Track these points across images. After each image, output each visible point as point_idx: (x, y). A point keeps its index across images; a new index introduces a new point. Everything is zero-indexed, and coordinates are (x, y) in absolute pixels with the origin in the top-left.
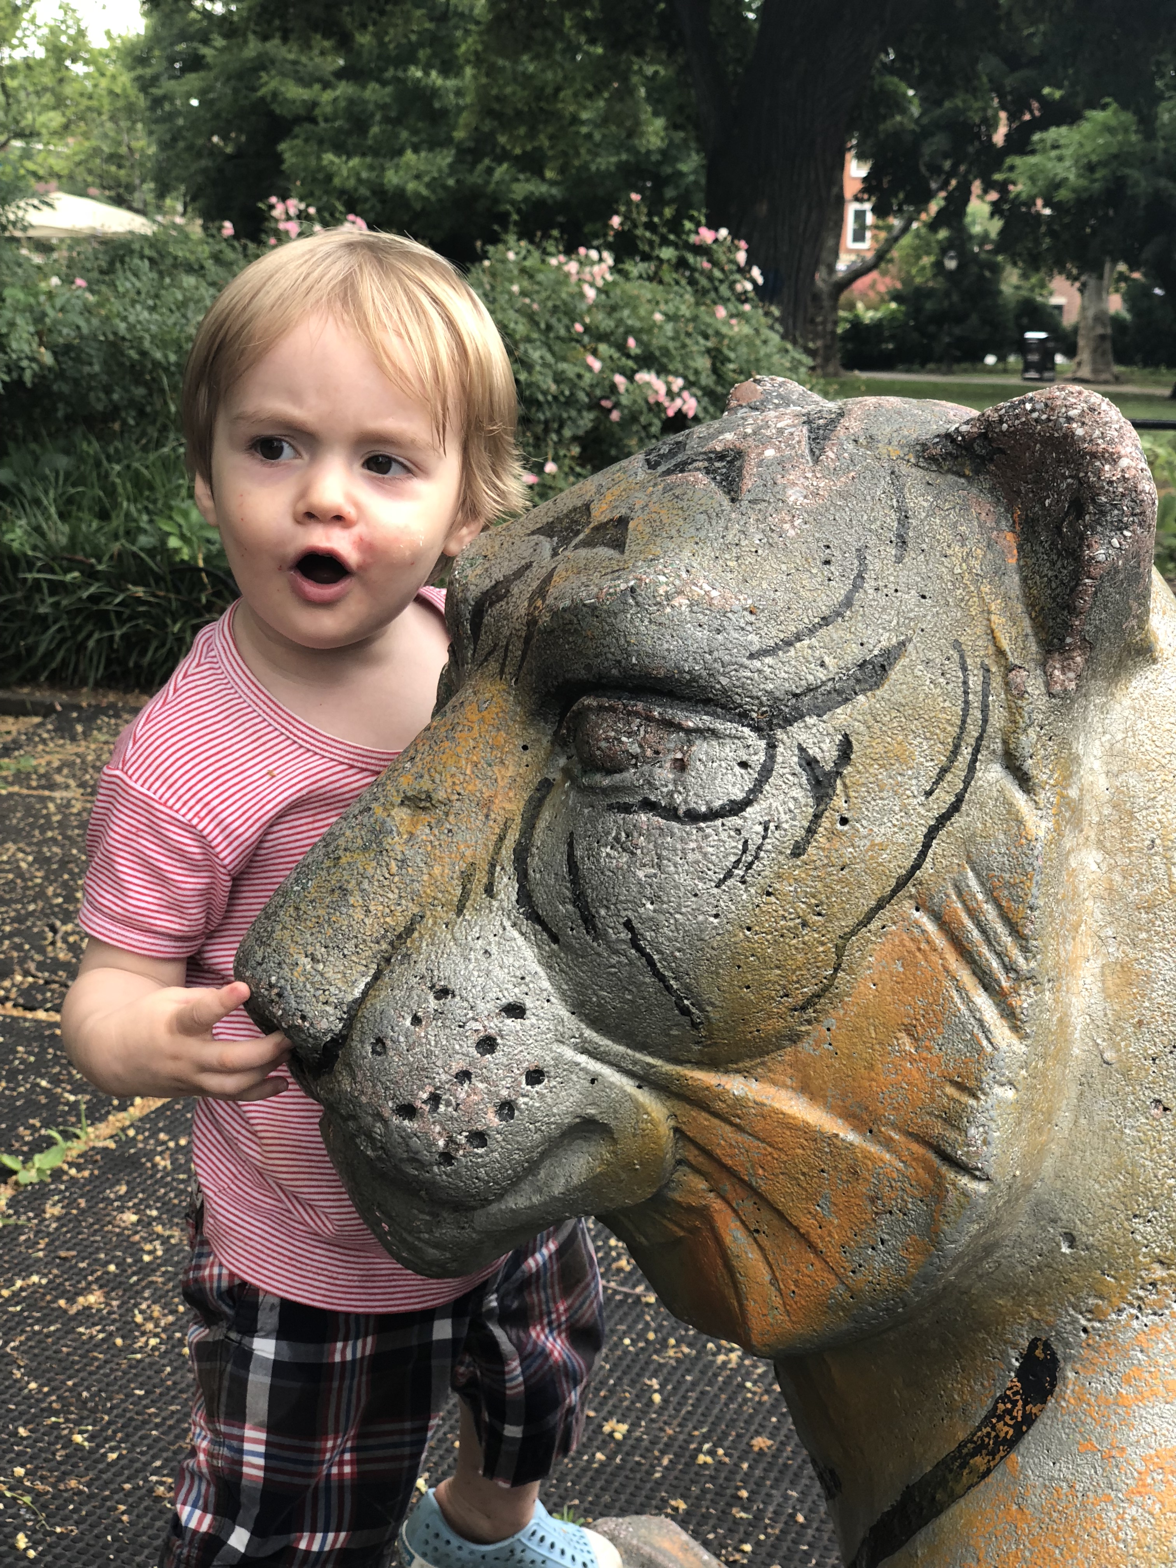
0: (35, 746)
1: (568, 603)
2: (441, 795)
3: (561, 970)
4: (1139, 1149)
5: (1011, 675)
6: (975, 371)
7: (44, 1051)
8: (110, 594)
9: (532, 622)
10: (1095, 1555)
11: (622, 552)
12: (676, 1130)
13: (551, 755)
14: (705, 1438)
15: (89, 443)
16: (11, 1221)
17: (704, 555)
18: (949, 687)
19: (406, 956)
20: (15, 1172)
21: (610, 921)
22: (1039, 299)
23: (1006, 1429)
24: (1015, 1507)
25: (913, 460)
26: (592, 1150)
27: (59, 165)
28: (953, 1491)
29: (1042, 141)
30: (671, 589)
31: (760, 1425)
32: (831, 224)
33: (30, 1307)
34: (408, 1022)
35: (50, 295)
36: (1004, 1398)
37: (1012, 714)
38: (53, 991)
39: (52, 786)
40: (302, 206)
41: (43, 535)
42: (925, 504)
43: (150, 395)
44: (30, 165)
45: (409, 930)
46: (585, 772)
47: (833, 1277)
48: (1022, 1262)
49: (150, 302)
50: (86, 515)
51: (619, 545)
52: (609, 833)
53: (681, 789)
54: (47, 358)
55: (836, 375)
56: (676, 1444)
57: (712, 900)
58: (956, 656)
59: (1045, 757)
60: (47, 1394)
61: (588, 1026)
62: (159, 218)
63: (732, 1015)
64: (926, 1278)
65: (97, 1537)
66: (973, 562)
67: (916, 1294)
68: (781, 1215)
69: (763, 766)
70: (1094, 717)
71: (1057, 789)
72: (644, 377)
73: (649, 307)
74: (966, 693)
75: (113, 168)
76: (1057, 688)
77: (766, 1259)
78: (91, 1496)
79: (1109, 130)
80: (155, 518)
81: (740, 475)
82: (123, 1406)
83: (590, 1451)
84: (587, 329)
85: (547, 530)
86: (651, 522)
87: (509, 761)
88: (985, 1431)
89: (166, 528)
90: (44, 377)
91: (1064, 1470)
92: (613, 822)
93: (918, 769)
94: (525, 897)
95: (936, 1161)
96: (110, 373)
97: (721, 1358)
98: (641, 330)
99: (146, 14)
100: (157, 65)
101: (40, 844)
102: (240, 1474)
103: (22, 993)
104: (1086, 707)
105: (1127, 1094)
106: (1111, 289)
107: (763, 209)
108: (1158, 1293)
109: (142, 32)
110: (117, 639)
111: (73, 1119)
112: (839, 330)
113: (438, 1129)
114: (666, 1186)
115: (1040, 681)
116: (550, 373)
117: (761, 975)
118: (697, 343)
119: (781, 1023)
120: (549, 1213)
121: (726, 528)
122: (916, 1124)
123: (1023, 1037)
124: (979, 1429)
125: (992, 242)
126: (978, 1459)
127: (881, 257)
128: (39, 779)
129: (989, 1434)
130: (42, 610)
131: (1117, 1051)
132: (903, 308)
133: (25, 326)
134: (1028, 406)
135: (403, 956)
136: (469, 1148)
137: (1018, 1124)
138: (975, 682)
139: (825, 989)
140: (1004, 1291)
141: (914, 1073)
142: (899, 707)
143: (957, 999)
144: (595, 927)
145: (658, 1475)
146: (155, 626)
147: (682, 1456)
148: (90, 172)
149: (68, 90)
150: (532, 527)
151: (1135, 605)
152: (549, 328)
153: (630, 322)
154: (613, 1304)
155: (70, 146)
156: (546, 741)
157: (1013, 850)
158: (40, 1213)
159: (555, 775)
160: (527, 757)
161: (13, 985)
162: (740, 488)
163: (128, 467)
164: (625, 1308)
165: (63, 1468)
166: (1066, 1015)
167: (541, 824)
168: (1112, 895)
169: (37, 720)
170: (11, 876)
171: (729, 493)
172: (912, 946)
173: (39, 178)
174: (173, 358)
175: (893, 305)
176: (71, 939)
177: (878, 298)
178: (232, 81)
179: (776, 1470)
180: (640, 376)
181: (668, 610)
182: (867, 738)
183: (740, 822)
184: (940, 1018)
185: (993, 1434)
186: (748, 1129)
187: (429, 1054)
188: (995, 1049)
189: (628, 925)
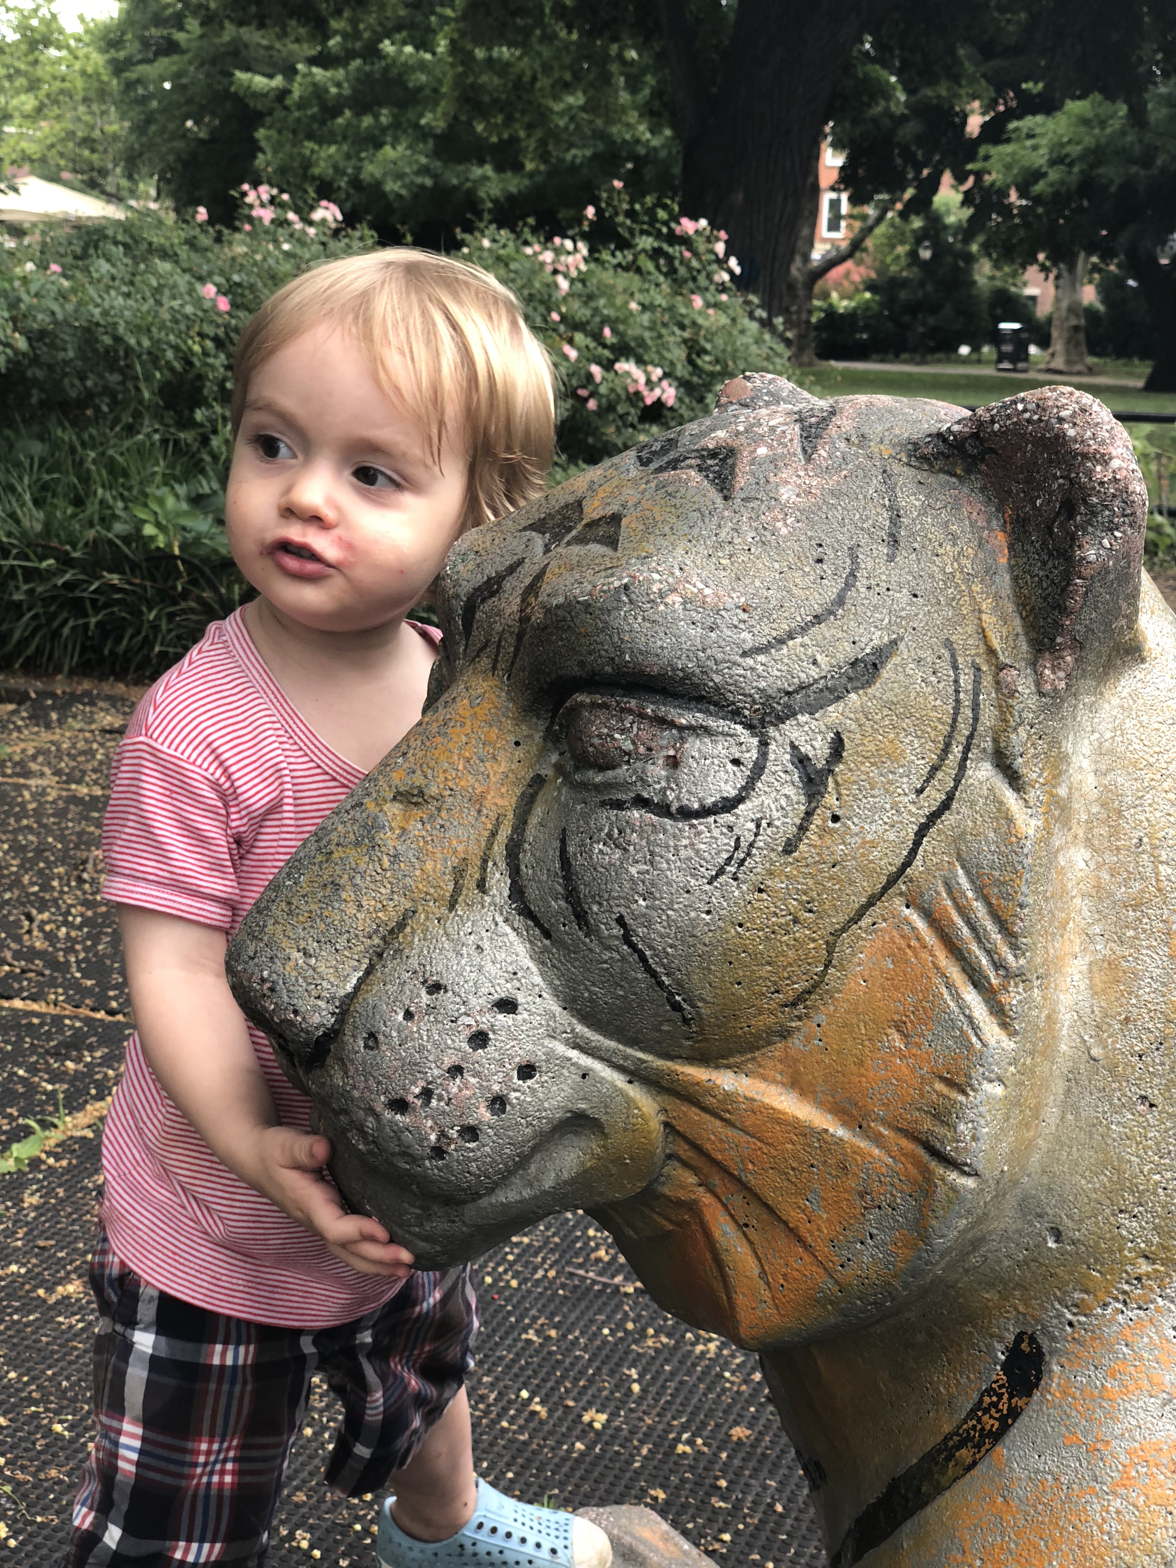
0: (10, 734)
1: (561, 600)
2: (434, 790)
3: (553, 966)
4: (1125, 1145)
5: (1001, 674)
6: (949, 361)
7: (21, 1039)
8: (85, 581)
9: (524, 620)
10: (1080, 1547)
11: (615, 549)
12: (666, 1125)
13: (543, 753)
14: (684, 1428)
15: (64, 429)
17: (697, 553)
18: (941, 686)
19: (399, 951)
21: (603, 917)
22: (1013, 289)
23: (992, 1421)
24: (1000, 1500)
25: (904, 459)
26: (583, 1144)
27: (32, 148)
28: (938, 1483)
29: (1017, 129)
30: (664, 586)
31: (739, 1415)
32: (806, 213)
33: (8, 1297)
34: (400, 1017)
35: (25, 280)
36: (989, 1391)
37: (1002, 713)
38: (29, 980)
39: (27, 774)
40: (275, 191)
41: (18, 521)
42: (917, 503)
43: (124, 382)
45: (401, 925)
46: (577, 769)
47: (821, 1271)
48: (1009, 1257)
49: (125, 289)
50: (60, 502)
51: (612, 542)
52: (601, 830)
53: (673, 786)
54: (21, 343)
55: (810, 364)
56: (655, 1434)
57: (704, 897)
58: (947, 654)
59: (1035, 756)
60: (27, 1384)
61: (580, 1021)
62: (133, 203)
63: (722, 1010)
64: (915, 1273)
66: (964, 561)
67: (904, 1289)
68: (770, 1209)
69: (756, 763)
70: (1083, 715)
71: (1047, 788)
72: (622, 366)
73: (624, 296)
74: (957, 692)
75: (86, 153)
76: (1048, 687)
77: (756, 1253)
79: (1085, 122)
80: (130, 505)
81: (733, 473)
83: (570, 1441)
84: (564, 318)
85: (538, 526)
86: (644, 519)
87: (501, 756)
88: (971, 1423)
89: (142, 516)
90: (18, 363)
91: (1050, 1463)
92: (606, 818)
93: (909, 768)
94: (517, 893)
95: (926, 1157)
96: (85, 359)
97: (700, 1348)
98: (617, 320)
100: (131, 48)
101: (15, 832)
104: (1075, 706)
105: (1114, 1090)
106: (1085, 280)
107: (739, 197)
108: (1143, 1287)
109: (116, 15)
110: (92, 626)
111: (51, 1109)
112: (814, 320)
113: (430, 1123)
114: (656, 1180)
115: (1030, 680)
117: (753, 972)
118: (674, 333)
119: (772, 1019)
120: (539, 1207)
121: (719, 526)
122: (906, 1120)
123: (1012, 1034)
124: (965, 1421)
125: (964, 230)
126: (964, 1451)
127: (856, 246)
128: (14, 767)
129: (974, 1426)
130: (17, 597)
131: (1104, 1048)
132: (877, 298)
134: (1020, 407)
135: (395, 951)
136: (460, 1142)
137: (1007, 1120)
138: (966, 681)
139: (815, 986)
140: (991, 1285)
141: (904, 1069)
142: (890, 705)
143: (946, 996)
144: (587, 924)
145: (637, 1465)
146: (131, 614)
147: (661, 1445)
148: (62, 155)
149: (42, 72)
150: (524, 523)
151: (1124, 605)
153: (605, 312)
154: (591, 1295)
155: (42, 130)
156: (538, 737)
157: (1003, 848)
158: (18, 1202)
159: (547, 771)
160: (519, 753)
162: (732, 486)
163: (103, 454)
164: (604, 1299)
165: (43, 1457)
166: (1054, 1011)
167: (534, 820)
168: (1099, 893)
169: (11, 707)
171: (721, 490)
172: (903, 944)
173: (13, 160)
174: (146, 343)
175: (868, 295)
176: (48, 928)
177: (852, 288)
178: (206, 67)
179: (755, 1459)
180: (618, 366)
181: (662, 607)
182: (858, 736)
183: (733, 819)
184: (930, 1014)
185: (979, 1427)
186: (738, 1124)
187: (421, 1049)
188: (984, 1045)
189: (621, 921)
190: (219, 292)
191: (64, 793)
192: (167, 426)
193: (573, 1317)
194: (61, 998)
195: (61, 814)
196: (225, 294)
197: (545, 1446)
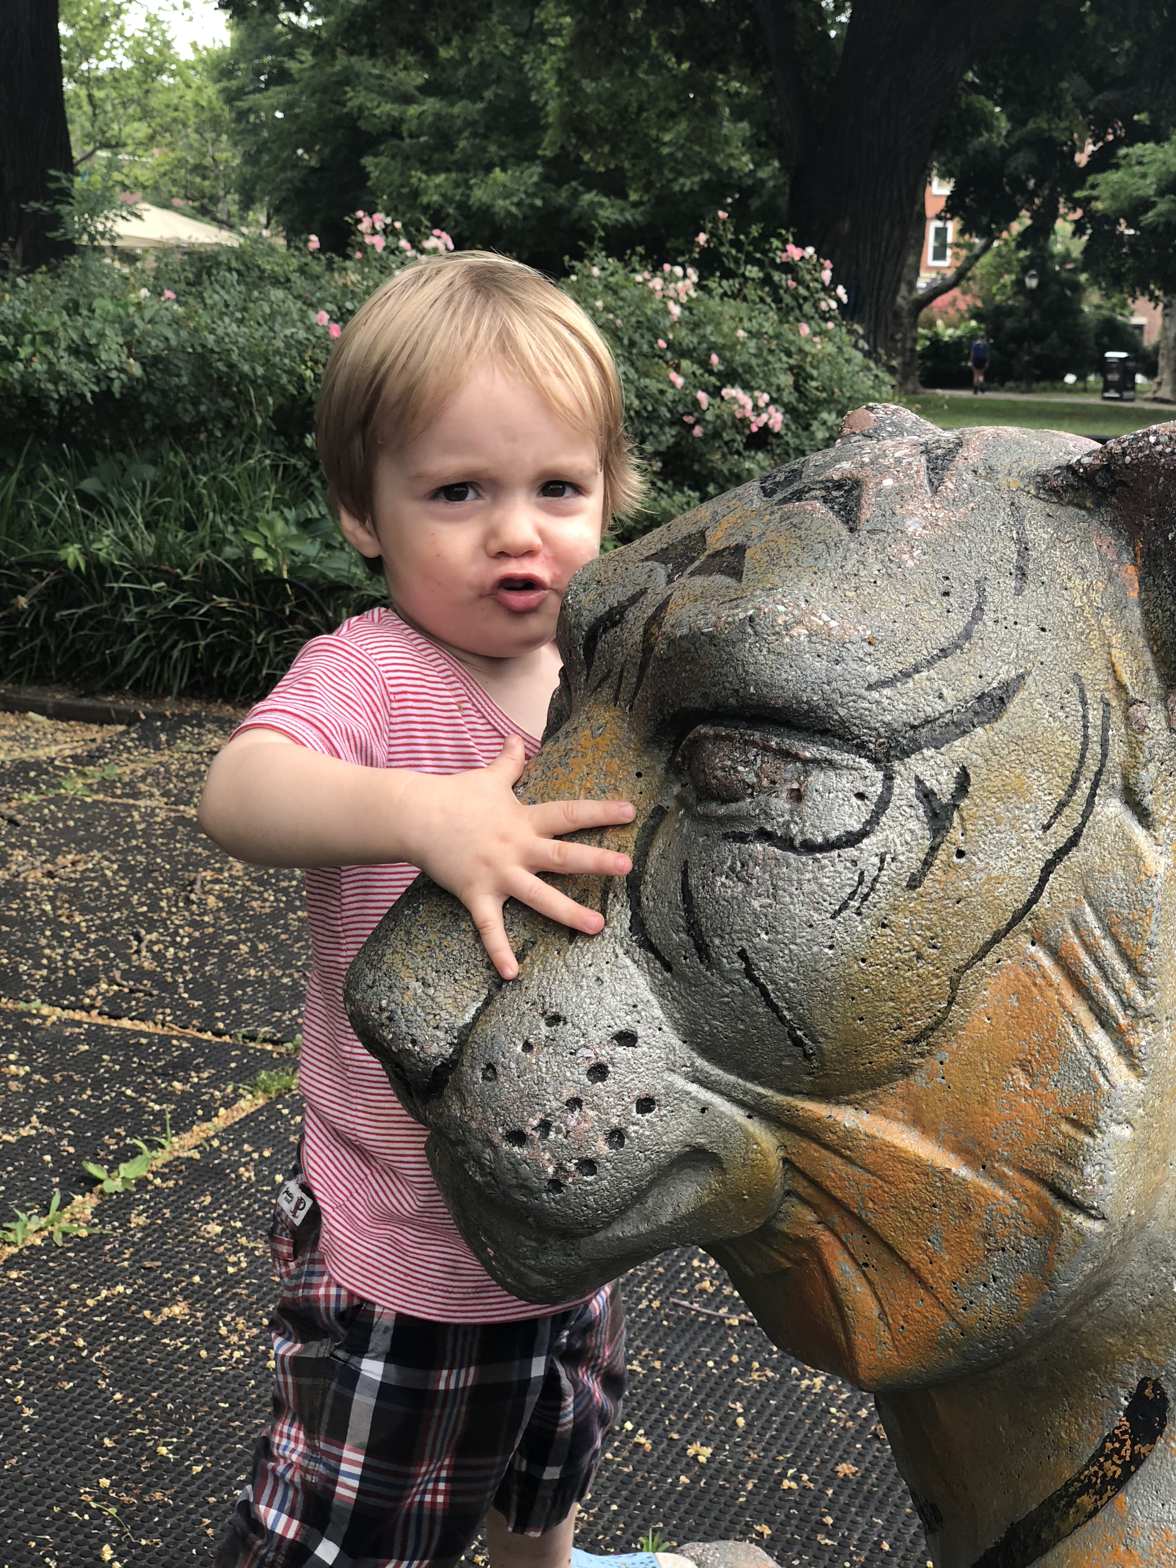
0: (120, 755)
1: (685, 631)
3: (674, 999)
5: (1131, 710)
6: (1054, 389)
7: (129, 1059)
8: (195, 604)
9: (647, 650)
11: (740, 581)
12: (785, 1161)
13: (665, 783)
14: (790, 1463)
15: (176, 454)
16: (97, 1230)
17: (823, 585)
18: (1069, 721)
19: (518, 982)
20: (101, 1181)
21: (725, 951)
22: (1119, 318)
23: (1114, 1468)
24: (1122, 1548)
25: (1033, 492)
26: (701, 1179)
27: (145, 176)
28: (1058, 1529)
29: (1126, 156)
30: (789, 618)
31: (845, 1451)
32: (913, 241)
33: (115, 1317)
34: (519, 1048)
35: (139, 306)
36: (1112, 1437)
37: (1132, 749)
38: (138, 1000)
39: (136, 795)
40: (389, 220)
41: (130, 545)
42: (1045, 536)
43: (237, 407)
44: (117, 176)
46: (699, 801)
47: (943, 1313)
48: (1134, 1301)
49: (238, 315)
50: (173, 526)
51: (736, 573)
52: (724, 862)
53: (797, 819)
54: (136, 369)
55: (914, 392)
56: (761, 1469)
57: (827, 931)
58: (1076, 689)
59: (1165, 793)
60: (132, 1405)
61: (700, 1055)
62: (244, 230)
63: (844, 1046)
64: (1038, 1316)
65: (181, 1550)
66: (1093, 595)
67: (1028, 1332)
68: (891, 1249)
69: (881, 797)
72: (728, 392)
73: (732, 324)
74: (1085, 727)
75: (198, 180)
77: (875, 1293)
78: (176, 1509)
80: (241, 529)
81: (858, 505)
82: (208, 1418)
83: (674, 1474)
84: (670, 345)
85: (661, 556)
86: (768, 550)
87: (623, 787)
88: (1092, 1470)
89: (252, 539)
90: (132, 388)
91: (1173, 1511)
92: (729, 851)
93: (1036, 803)
94: (638, 925)
95: (1051, 1199)
96: (198, 385)
97: (805, 1383)
98: (724, 347)
99: (230, 27)
100: (242, 77)
101: (124, 852)
102: (333, 1493)
103: (107, 1001)
107: (846, 225)
109: (228, 44)
110: (201, 649)
111: (158, 1129)
112: (918, 348)
113: (547, 1156)
114: (774, 1217)
115: (1161, 716)
116: (633, 390)
117: (876, 1007)
118: (780, 360)
119: (894, 1056)
120: (656, 1242)
121: (845, 558)
122: (1030, 1161)
123: (1142, 1075)
124: (1087, 1467)
125: (1075, 261)
126: (1085, 1498)
127: (961, 275)
128: (124, 788)
129: (1096, 1473)
130: (128, 619)
132: (983, 326)
133: (114, 338)
134: (1152, 439)
136: (578, 1176)
137: (1135, 1163)
138: (1095, 716)
139: (939, 1022)
140: (1115, 1330)
141: (1029, 1109)
142: (1017, 740)
143: (1073, 1036)
144: (708, 957)
145: (742, 1499)
146: (240, 636)
147: (766, 1480)
148: (174, 182)
149: (155, 102)
150: (646, 554)
152: (632, 344)
153: (712, 339)
154: (696, 1327)
155: (156, 157)
156: (660, 768)
157: (1132, 886)
158: (125, 1222)
159: (669, 803)
160: (641, 784)
161: (99, 993)
162: (858, 518)
163: (214, 478)
164: (709, 1331)
165: (148, 1480)
167: (655, 852)
169: (121, 728)
170: (96, 884)
171: (847, 522)
172: (1029, 982)
173: (125, 187)
174: (260, 371)
175: (973, 323)
176: (156, 948)
177: (958, 316)
178: (318, 95)
179: (861, 1497)
180: (724, 392)
181: (787, 640)
182: (984, 771)
183: (856, 853)
184: (1056, 1054)
185: (1101, 1473)
186: (858, 1161)
187: (540, 1081)
188: (1112, 1087)
189: (742, 955)
190: (331, 319)
191: (173, 814)
192: (277, 451)
193: (678, 1348)
194: (169, 1018)
195: (170, 835)
196: (336, 321)
197: (650, 1479)
